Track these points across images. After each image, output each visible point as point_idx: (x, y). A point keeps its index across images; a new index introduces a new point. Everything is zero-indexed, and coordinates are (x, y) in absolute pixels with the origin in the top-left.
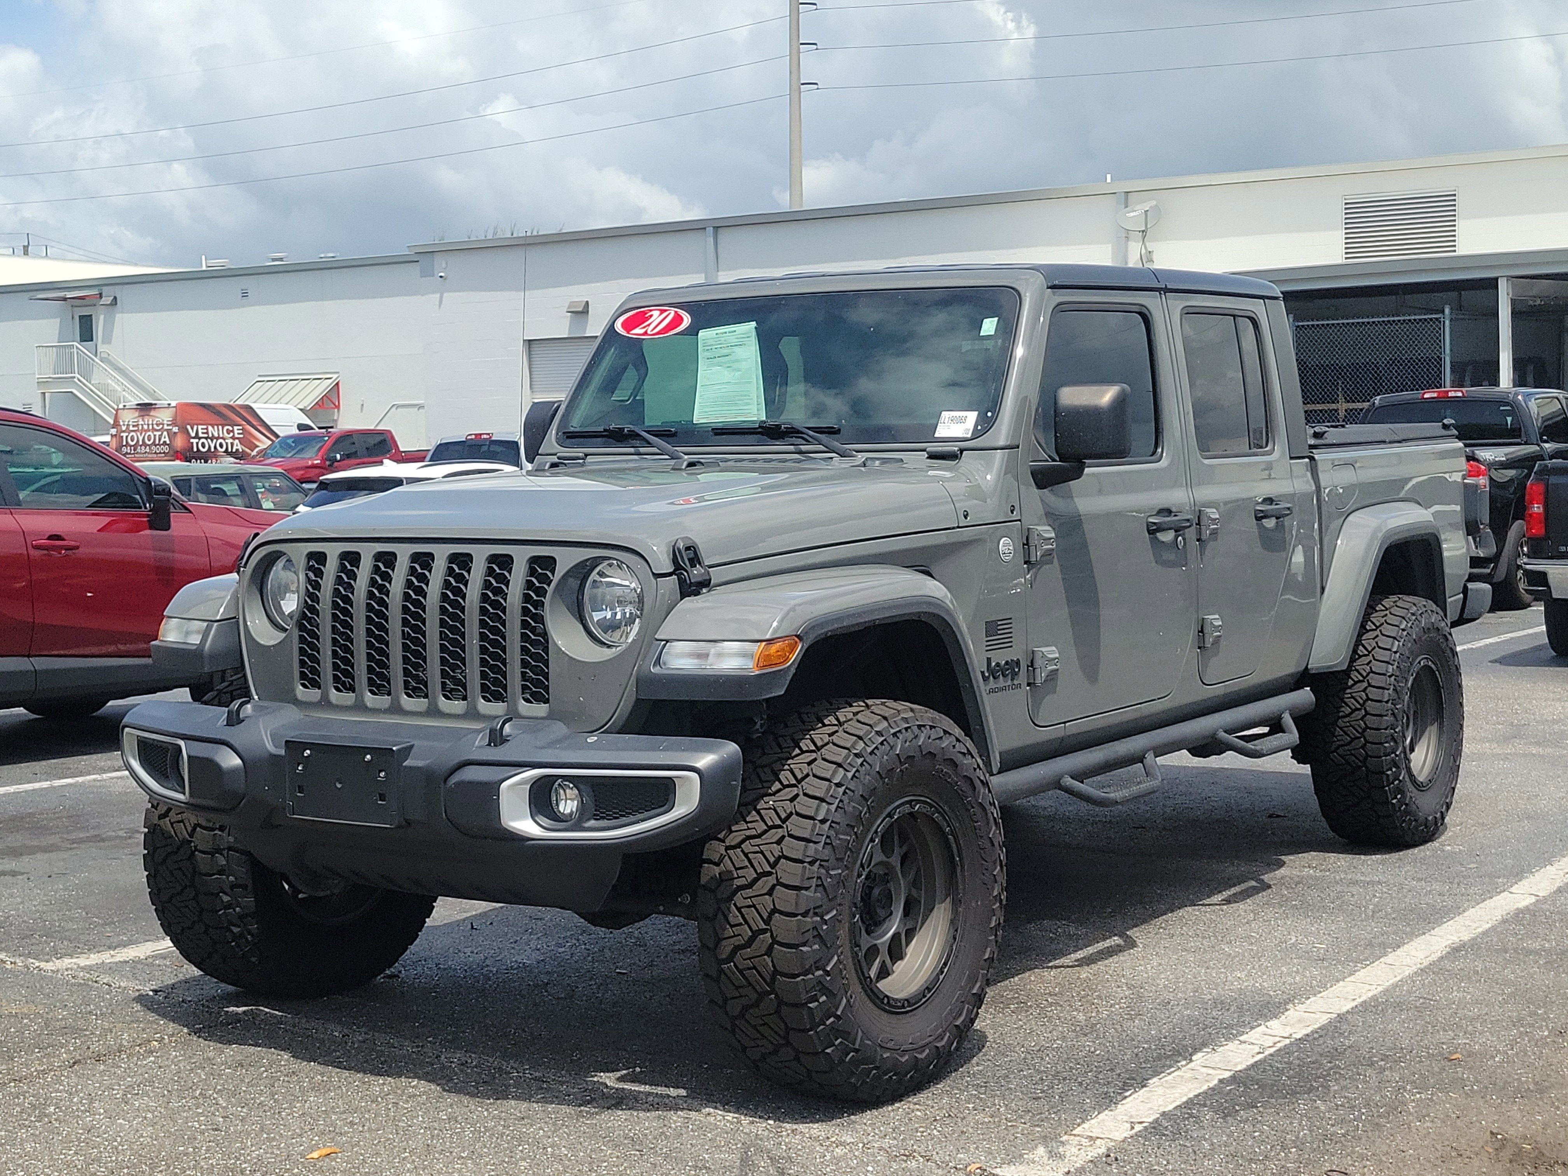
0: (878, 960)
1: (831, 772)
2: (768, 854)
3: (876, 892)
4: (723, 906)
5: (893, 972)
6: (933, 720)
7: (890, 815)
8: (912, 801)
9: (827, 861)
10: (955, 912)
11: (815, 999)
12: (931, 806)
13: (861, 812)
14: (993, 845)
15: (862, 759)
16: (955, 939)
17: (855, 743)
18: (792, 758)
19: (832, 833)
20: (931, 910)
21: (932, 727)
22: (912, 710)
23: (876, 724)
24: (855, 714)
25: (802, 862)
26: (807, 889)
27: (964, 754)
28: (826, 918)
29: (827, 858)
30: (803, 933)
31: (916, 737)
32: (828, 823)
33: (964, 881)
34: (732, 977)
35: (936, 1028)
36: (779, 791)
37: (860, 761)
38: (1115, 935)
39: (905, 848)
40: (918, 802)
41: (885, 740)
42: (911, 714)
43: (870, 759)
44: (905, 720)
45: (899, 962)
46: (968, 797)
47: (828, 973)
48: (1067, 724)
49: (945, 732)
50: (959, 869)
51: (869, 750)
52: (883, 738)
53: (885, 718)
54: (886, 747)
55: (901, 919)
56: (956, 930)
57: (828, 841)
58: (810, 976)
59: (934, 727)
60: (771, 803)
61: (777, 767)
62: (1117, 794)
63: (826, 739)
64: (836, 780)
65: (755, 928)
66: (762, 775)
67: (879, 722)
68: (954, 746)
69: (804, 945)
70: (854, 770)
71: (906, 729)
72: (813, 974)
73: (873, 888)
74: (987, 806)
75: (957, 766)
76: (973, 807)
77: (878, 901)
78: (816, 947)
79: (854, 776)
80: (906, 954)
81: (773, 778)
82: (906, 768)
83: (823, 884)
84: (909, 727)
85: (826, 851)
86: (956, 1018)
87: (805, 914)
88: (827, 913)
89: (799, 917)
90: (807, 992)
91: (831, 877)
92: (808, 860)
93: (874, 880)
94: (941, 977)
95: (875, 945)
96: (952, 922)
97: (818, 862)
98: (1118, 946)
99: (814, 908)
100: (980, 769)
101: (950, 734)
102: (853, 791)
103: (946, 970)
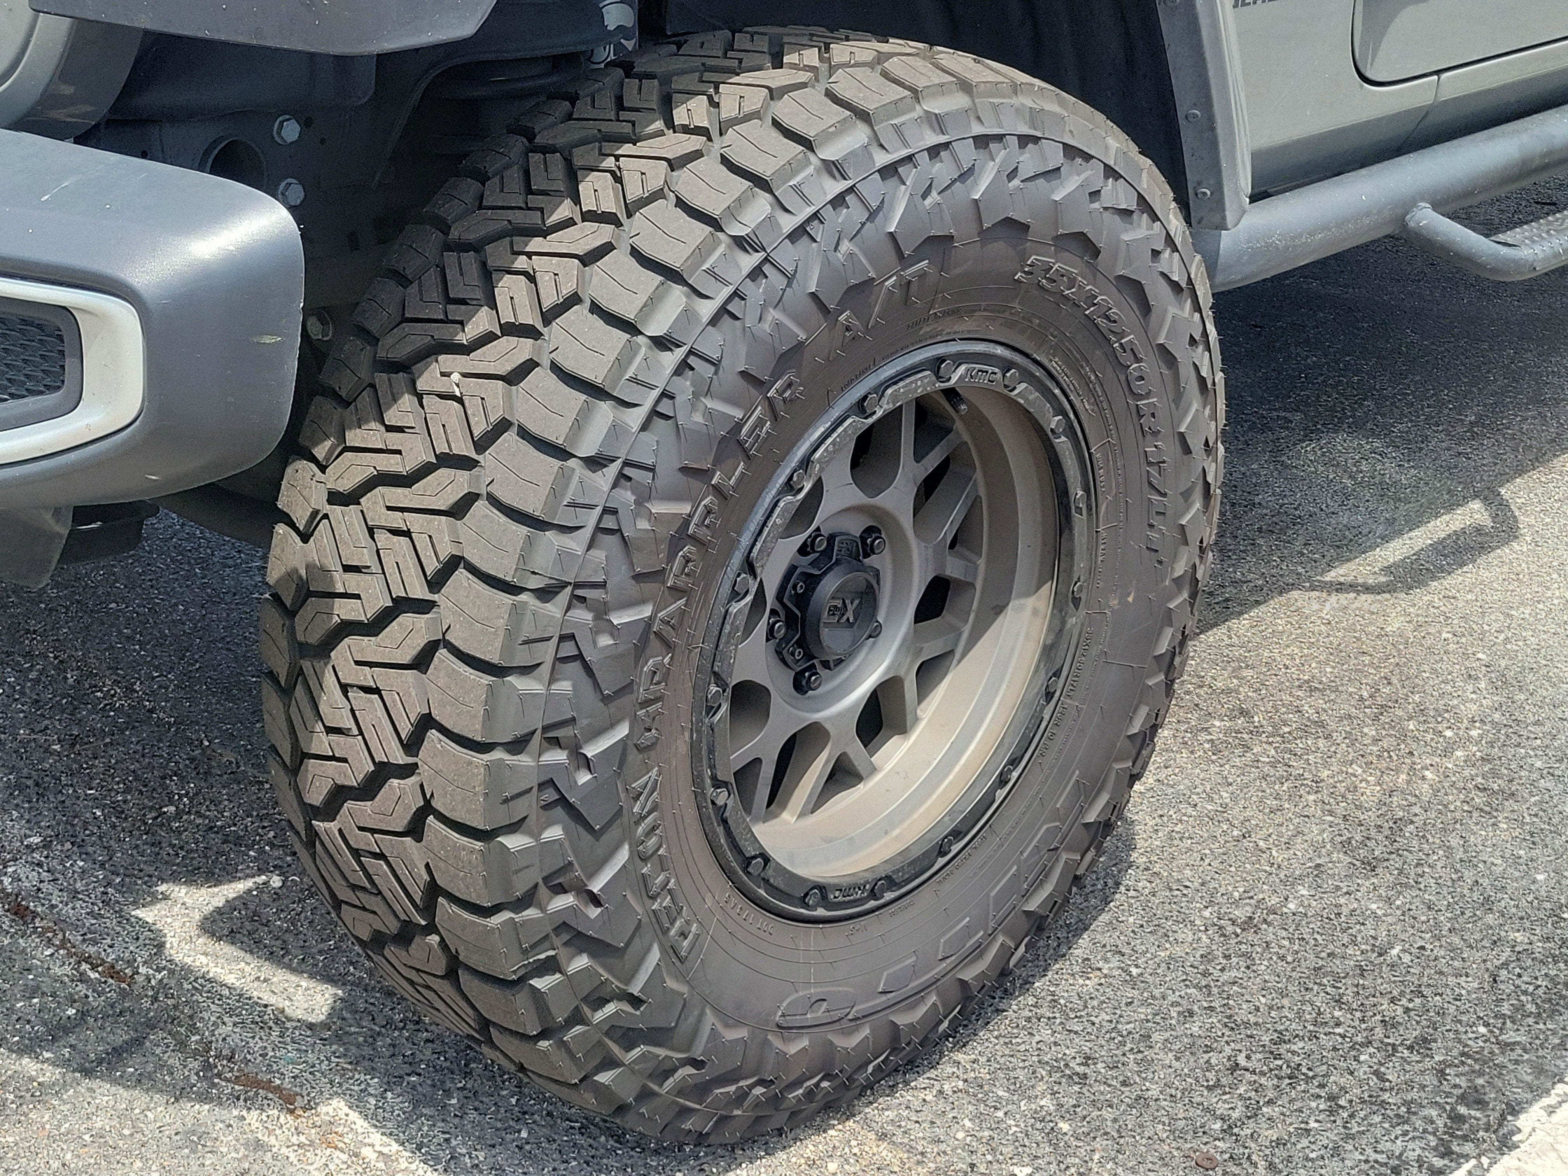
0: (824, 755)
1: (642, 298)
2: (422, 542)
3: (830, 585)
4: (306, 665)
5: (874, 770)
6: (1034, 116)
7: (860, 408)
8: (941, 360)
9: (603, 585)
10: (1058, 630)
11: (550, 966)
12: (1007, 366)
13: (739, 425)
14: (1187, 450)
15: (757, 257)
16: (1049, 696)
17: (740, 202)
18: (544, 233)
19: (626, 497)
20: (999, 610)
21: (1025, 140)
22: (965, 86)
23: (828, 136)
24: (774, 94)
25: (512, 589)
26: (526, 670)
27: (1126, 213)
28: (591, 751)
29: (600, 578)
30: (506, 801)
31: (965, 175)
32: (614, 468)
33: (1092, 550)
34: (337, 857)
35: (969, 931)
36: (488, 338)
37: (749, 261)
38: (1476, 496)
39: (933, 460)
40: (960, 358)
41: (851, 190)
42: (959, 101)
43: (786, 256)
44: (937, 122)
45: (895, 739)
46: (1123, 334)
47: (595, 900)
48: (1444, 76)
49: (1071, 151)
50: (1080, 521)
51: (788, 223)
52: (844, 185)
53: (863, 116)
54: (854, 213)
55: (905, 640)
56: (1057, 674)
57: (609, 522)
58: (531, 913)
59: (1036, 140)
60: (455, 377)
61: (496, 254)
62: (1538, 249)
63: (657, 174)
64: (657, 327)
65: (380, 757)
66: (452, 274)
67: (841, 128)
68: (1095, 195)
69: (513, 828)
70: (727, 291)
71: (934, 151)
72: (543, 909)
73: (817, 579)
74: (1181, 350)
75: (1096, 252)
76: (1138, 360)
77: (833, 611)
78: (554, 833)
79: (723, 311)
80: (916, 720)
81: (478, 294)
82: (922, 275)
83: (580, 657)
84: (946, 145)
85: (599, 555)
86: (1026, 895)
87: (517, 745)
88: (597, 733)
89: (498, 754)
90: (525, 952)
91: (614, 631)
92: (535, 583)
93: (827, 553)
94: (1001, 794)
95: (815, 723)
96: (1048, 651)
97: (569, 589)
98: (1479, 530)
99: (546, 729)
100: (1175, 249)
101: (1087, 157)
102: (715, 364)
103: (1015, 775)
